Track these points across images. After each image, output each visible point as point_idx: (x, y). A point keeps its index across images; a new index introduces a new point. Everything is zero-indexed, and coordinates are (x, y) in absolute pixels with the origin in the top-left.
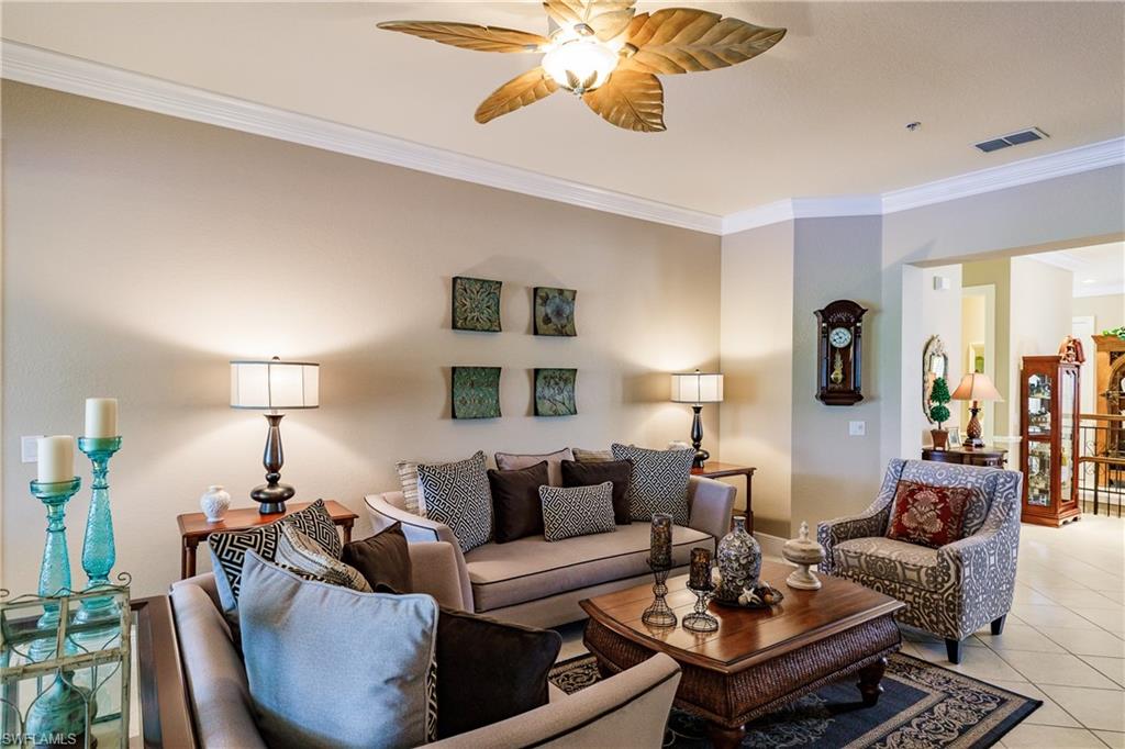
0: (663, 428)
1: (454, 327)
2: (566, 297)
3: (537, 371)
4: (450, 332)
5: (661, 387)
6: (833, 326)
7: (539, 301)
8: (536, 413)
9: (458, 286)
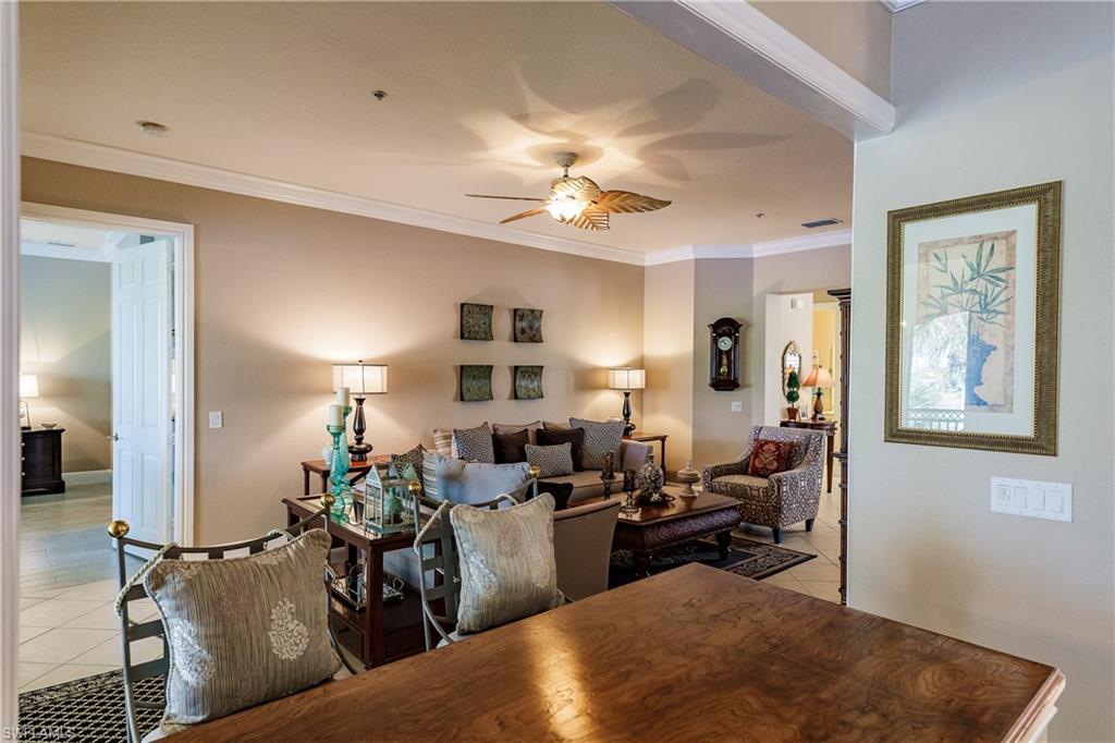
0: (604, 406)
1: (462, 337)
2: (536, 315)
3: (516, 368)
4: (459, 340)
5: (601, 378)
6: (721, 335)
7: (518, 318)
8: (516, 397)
9: (465, 309)
